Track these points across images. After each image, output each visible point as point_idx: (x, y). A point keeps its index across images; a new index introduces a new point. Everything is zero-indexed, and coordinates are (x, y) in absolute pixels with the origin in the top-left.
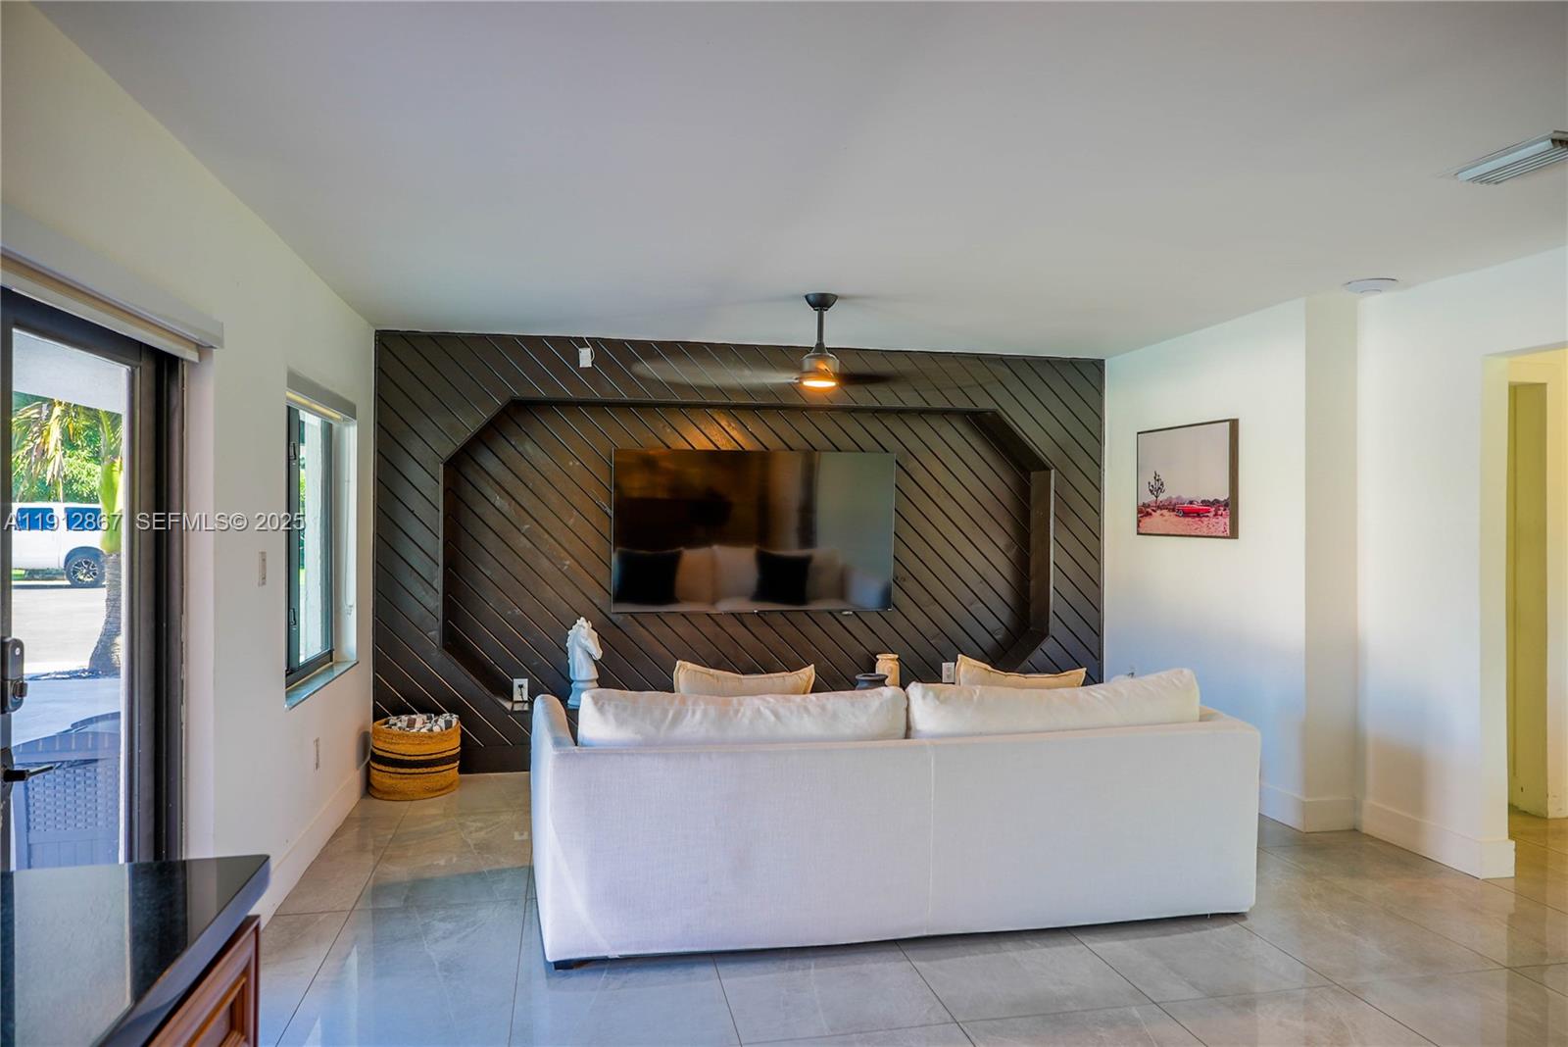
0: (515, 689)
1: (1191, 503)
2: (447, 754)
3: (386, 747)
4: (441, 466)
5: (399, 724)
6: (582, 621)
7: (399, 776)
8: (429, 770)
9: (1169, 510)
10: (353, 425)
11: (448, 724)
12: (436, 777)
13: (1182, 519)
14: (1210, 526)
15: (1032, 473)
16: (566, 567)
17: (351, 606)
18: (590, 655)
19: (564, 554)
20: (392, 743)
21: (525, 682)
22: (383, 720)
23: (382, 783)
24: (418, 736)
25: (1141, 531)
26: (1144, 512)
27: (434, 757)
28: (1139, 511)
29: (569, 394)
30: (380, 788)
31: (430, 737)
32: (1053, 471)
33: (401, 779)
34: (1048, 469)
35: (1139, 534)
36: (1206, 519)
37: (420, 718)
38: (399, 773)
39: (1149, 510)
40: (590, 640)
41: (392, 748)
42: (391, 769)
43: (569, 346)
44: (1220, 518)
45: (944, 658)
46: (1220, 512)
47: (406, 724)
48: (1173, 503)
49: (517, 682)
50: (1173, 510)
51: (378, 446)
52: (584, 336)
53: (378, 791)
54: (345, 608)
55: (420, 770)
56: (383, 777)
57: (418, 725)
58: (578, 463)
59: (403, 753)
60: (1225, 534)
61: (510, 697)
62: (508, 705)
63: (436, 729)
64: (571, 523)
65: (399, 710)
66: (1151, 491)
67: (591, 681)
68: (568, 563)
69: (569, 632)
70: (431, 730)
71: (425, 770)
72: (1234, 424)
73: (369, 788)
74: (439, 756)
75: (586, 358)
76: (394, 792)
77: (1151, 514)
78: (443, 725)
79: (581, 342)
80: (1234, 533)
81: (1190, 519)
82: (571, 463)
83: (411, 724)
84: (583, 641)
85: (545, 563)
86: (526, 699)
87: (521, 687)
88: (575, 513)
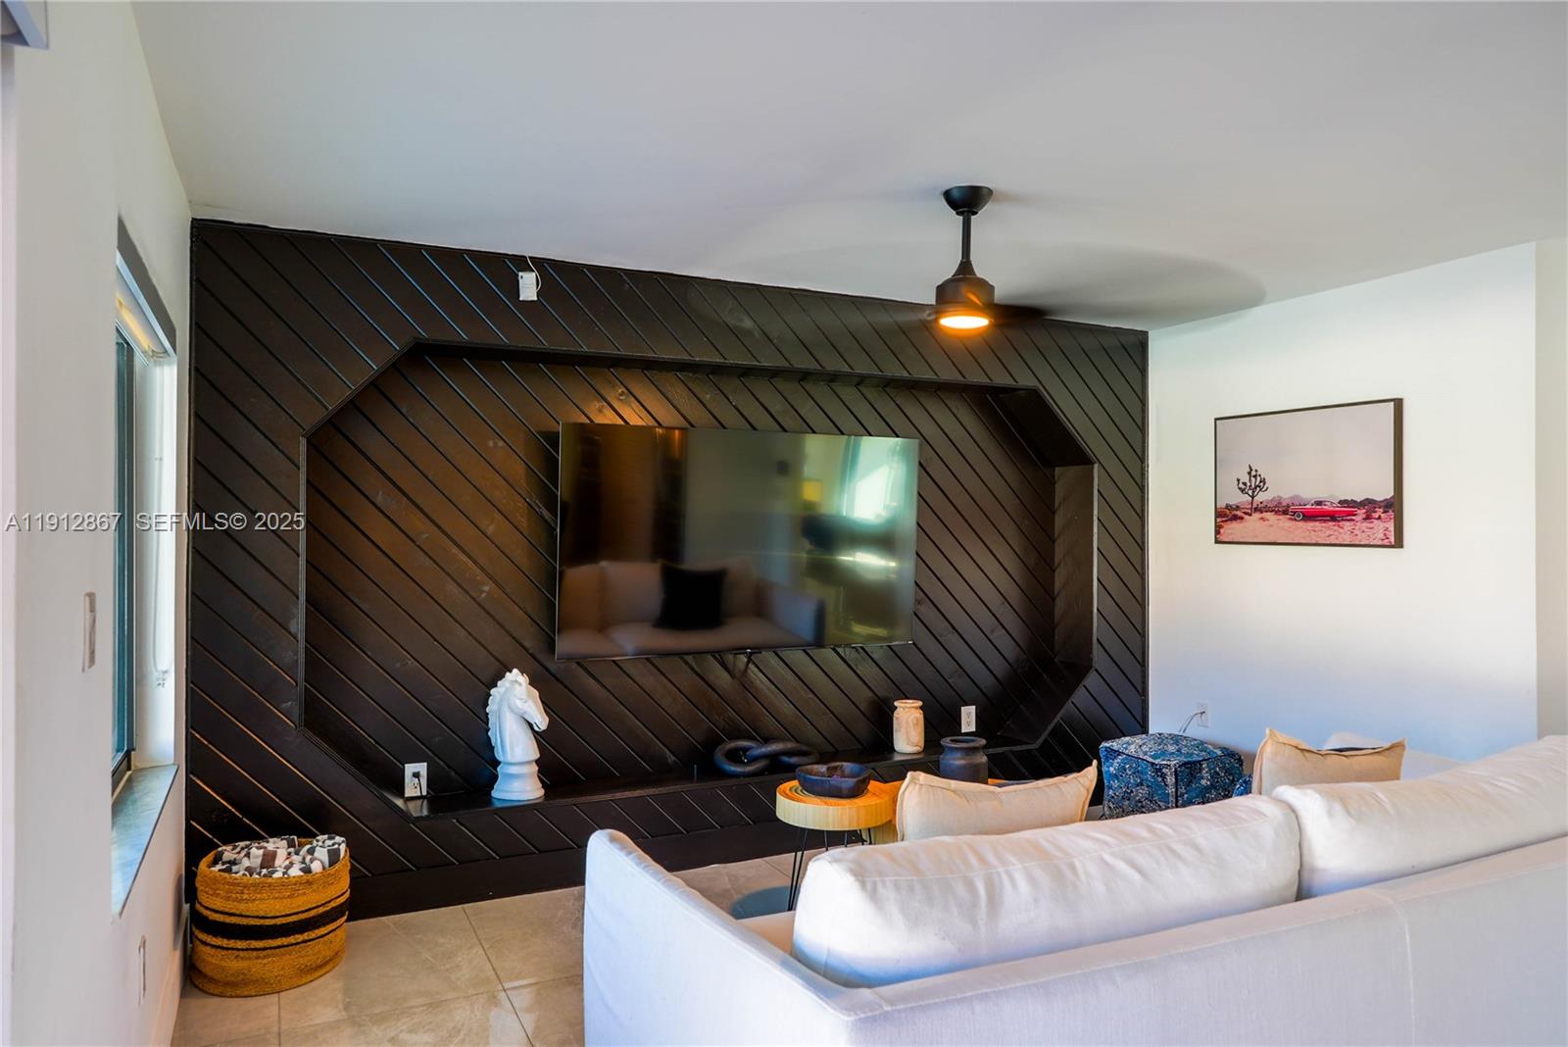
0: (407, 780)
1: (1319, 503)
2: (333, 904)
3: (229, 906)
4: (303, 442)
5: (246, 863)
6: (515, 675)
7: (255, 953)
8: (305, 936)
9: (1277, 512)
10: (169, 364)
11: (334, 856)
12: (318, 946)
13: (1301, 524)
14: (1356, 532)
15: (1057, 469)
16: (483, 595)
17: (165, 672)
18: (531, 726)
19: (480, 576)
20: (241, 900)
21: (422, 768)
22: (210, 856)
23: (223, 968)
24: (286, 883)
25: (1222, 538)
26: (1226, 515)
27: (312, 913)
28: (1219, 514)
29: (503, 338)
30: (217, 977)
31: (309, 883)
32: (1096, 466)
33: (258, 958)
34: (1091, 463)
35: (1217, 542)
36: (1348, 523)
37: (278, 846)
38: (253, 950)
39: (1239, 513)
40: (530, 703)
41: (242, 908)
42: (240, 944)
43: (504, 267)
44: (1376, 522)
45: (964, 701)
46: (1376, 515)
47: (259, 860)
48: (1284, 504)
49: (410, 769)
50: (1285, 512)
51: (196, 407)
52: (527, 254)
53: (212, 980)
54: (154, 676)
55: (292, 939)
56: (218, 957)
57: (280, 861)
58: (501, 443)
59: (262, 914)
60: (1386, 542)
61: (400, 790)
62: (399, 803)
63: (316, 867)
64: (491, 530)
65: (235, 833)
66: (1242, 490)
67: (529, 762)
68: (486, 588)
69: (493, 691)
70: (307, 870)
71: (300, 938)
72: (1398, 403)
73: (194, 977)
74: (321, 910)
75: (529, 286)
76: (245, 983)
77: (1242, 518)
78: (326, 859)
79: (522, 263)
80: (1399, 543)
81: (1317, 524)
82: (491, 444)
83: (269, 860)
84: (519, 704)
85: (452, 588)
86: (424, 793)
87: (416, 775)
88: (498, 516)
